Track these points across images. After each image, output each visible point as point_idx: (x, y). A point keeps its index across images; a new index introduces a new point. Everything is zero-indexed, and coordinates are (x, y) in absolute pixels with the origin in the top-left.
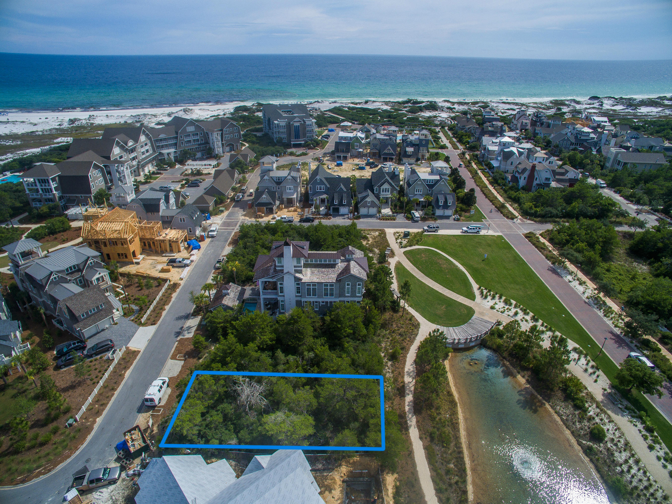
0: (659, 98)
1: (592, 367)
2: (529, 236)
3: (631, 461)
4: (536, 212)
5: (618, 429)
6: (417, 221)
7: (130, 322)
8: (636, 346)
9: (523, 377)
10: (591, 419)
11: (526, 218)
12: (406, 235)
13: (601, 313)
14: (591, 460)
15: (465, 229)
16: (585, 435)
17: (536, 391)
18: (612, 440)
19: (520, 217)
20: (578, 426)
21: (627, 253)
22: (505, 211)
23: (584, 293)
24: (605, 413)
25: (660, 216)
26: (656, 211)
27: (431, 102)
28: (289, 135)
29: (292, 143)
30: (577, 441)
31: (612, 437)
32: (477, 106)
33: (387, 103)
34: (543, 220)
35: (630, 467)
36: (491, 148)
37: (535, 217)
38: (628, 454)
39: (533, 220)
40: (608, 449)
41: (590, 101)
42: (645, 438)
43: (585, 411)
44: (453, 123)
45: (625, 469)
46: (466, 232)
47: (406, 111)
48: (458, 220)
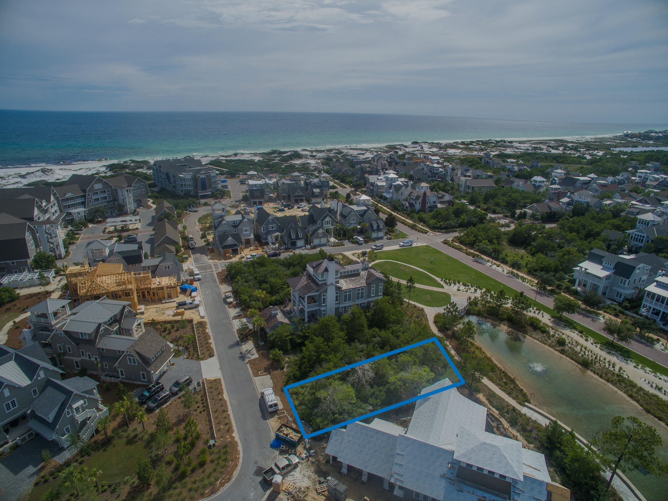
0: (455, 143)
1: (537, 310)
2: (445, 242)
3: (583, 349)
4: (441, 225)
5: (568, 337)
6: (361, 244)
7: (186, 360)
8: (548, 294)
9: (504, 325)
10: (553, 336)
11: (436, 231)
12: (364, 254)
13: (520, 281)
14: (566, 356)
15: (402, 244)
16: (556, 345)
17: (517, 330)
18: (569, 342)
19: (430, 231)
20: (550, 342)
21: (508, 244)
22: (417, 228)
23: (503, 271)
24: (558, 331)
25: (510, 219)
26: (506, 217)
27: (294, 151)
28: (196, 187)
29: (200, 194)
30: (554, 349)
31: (568, 341)
32: (332, 152)
33: (255, 155)
34: (447, 230)
35: (584, 352)
36: (379, 184)
37: (441, 229)
38: (580, 347)
39: (440, 232)
40: (570, 348)
41: (413, 146)
42: (582, 337)
43: (548, 332)
44: (325, 168)
45: (583, 354)
46: (403, 246)
47: (278, 160)
48: (390, 239)
